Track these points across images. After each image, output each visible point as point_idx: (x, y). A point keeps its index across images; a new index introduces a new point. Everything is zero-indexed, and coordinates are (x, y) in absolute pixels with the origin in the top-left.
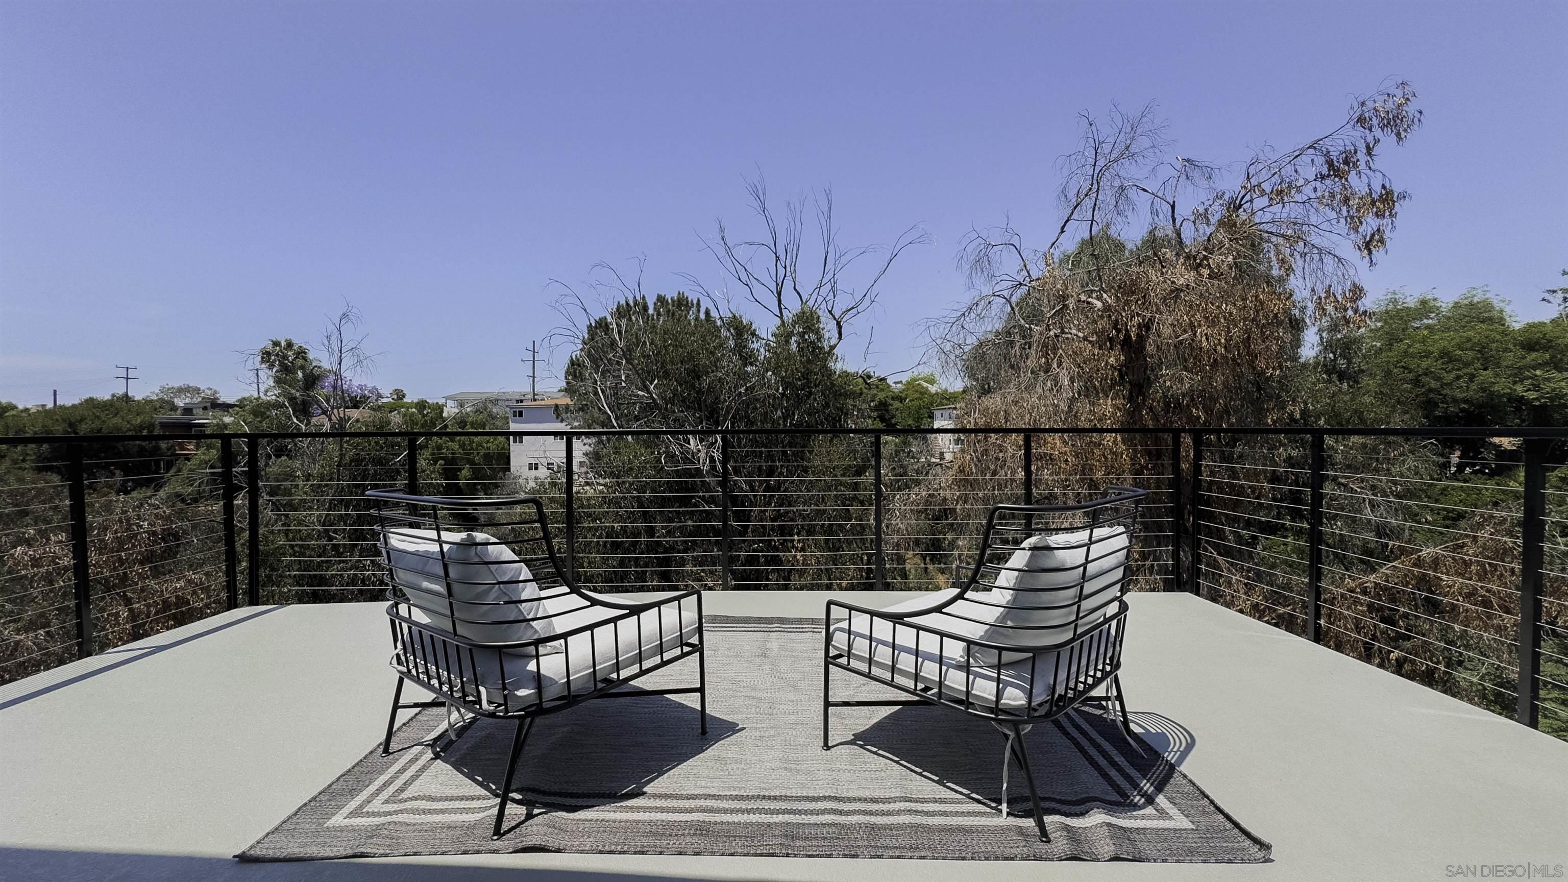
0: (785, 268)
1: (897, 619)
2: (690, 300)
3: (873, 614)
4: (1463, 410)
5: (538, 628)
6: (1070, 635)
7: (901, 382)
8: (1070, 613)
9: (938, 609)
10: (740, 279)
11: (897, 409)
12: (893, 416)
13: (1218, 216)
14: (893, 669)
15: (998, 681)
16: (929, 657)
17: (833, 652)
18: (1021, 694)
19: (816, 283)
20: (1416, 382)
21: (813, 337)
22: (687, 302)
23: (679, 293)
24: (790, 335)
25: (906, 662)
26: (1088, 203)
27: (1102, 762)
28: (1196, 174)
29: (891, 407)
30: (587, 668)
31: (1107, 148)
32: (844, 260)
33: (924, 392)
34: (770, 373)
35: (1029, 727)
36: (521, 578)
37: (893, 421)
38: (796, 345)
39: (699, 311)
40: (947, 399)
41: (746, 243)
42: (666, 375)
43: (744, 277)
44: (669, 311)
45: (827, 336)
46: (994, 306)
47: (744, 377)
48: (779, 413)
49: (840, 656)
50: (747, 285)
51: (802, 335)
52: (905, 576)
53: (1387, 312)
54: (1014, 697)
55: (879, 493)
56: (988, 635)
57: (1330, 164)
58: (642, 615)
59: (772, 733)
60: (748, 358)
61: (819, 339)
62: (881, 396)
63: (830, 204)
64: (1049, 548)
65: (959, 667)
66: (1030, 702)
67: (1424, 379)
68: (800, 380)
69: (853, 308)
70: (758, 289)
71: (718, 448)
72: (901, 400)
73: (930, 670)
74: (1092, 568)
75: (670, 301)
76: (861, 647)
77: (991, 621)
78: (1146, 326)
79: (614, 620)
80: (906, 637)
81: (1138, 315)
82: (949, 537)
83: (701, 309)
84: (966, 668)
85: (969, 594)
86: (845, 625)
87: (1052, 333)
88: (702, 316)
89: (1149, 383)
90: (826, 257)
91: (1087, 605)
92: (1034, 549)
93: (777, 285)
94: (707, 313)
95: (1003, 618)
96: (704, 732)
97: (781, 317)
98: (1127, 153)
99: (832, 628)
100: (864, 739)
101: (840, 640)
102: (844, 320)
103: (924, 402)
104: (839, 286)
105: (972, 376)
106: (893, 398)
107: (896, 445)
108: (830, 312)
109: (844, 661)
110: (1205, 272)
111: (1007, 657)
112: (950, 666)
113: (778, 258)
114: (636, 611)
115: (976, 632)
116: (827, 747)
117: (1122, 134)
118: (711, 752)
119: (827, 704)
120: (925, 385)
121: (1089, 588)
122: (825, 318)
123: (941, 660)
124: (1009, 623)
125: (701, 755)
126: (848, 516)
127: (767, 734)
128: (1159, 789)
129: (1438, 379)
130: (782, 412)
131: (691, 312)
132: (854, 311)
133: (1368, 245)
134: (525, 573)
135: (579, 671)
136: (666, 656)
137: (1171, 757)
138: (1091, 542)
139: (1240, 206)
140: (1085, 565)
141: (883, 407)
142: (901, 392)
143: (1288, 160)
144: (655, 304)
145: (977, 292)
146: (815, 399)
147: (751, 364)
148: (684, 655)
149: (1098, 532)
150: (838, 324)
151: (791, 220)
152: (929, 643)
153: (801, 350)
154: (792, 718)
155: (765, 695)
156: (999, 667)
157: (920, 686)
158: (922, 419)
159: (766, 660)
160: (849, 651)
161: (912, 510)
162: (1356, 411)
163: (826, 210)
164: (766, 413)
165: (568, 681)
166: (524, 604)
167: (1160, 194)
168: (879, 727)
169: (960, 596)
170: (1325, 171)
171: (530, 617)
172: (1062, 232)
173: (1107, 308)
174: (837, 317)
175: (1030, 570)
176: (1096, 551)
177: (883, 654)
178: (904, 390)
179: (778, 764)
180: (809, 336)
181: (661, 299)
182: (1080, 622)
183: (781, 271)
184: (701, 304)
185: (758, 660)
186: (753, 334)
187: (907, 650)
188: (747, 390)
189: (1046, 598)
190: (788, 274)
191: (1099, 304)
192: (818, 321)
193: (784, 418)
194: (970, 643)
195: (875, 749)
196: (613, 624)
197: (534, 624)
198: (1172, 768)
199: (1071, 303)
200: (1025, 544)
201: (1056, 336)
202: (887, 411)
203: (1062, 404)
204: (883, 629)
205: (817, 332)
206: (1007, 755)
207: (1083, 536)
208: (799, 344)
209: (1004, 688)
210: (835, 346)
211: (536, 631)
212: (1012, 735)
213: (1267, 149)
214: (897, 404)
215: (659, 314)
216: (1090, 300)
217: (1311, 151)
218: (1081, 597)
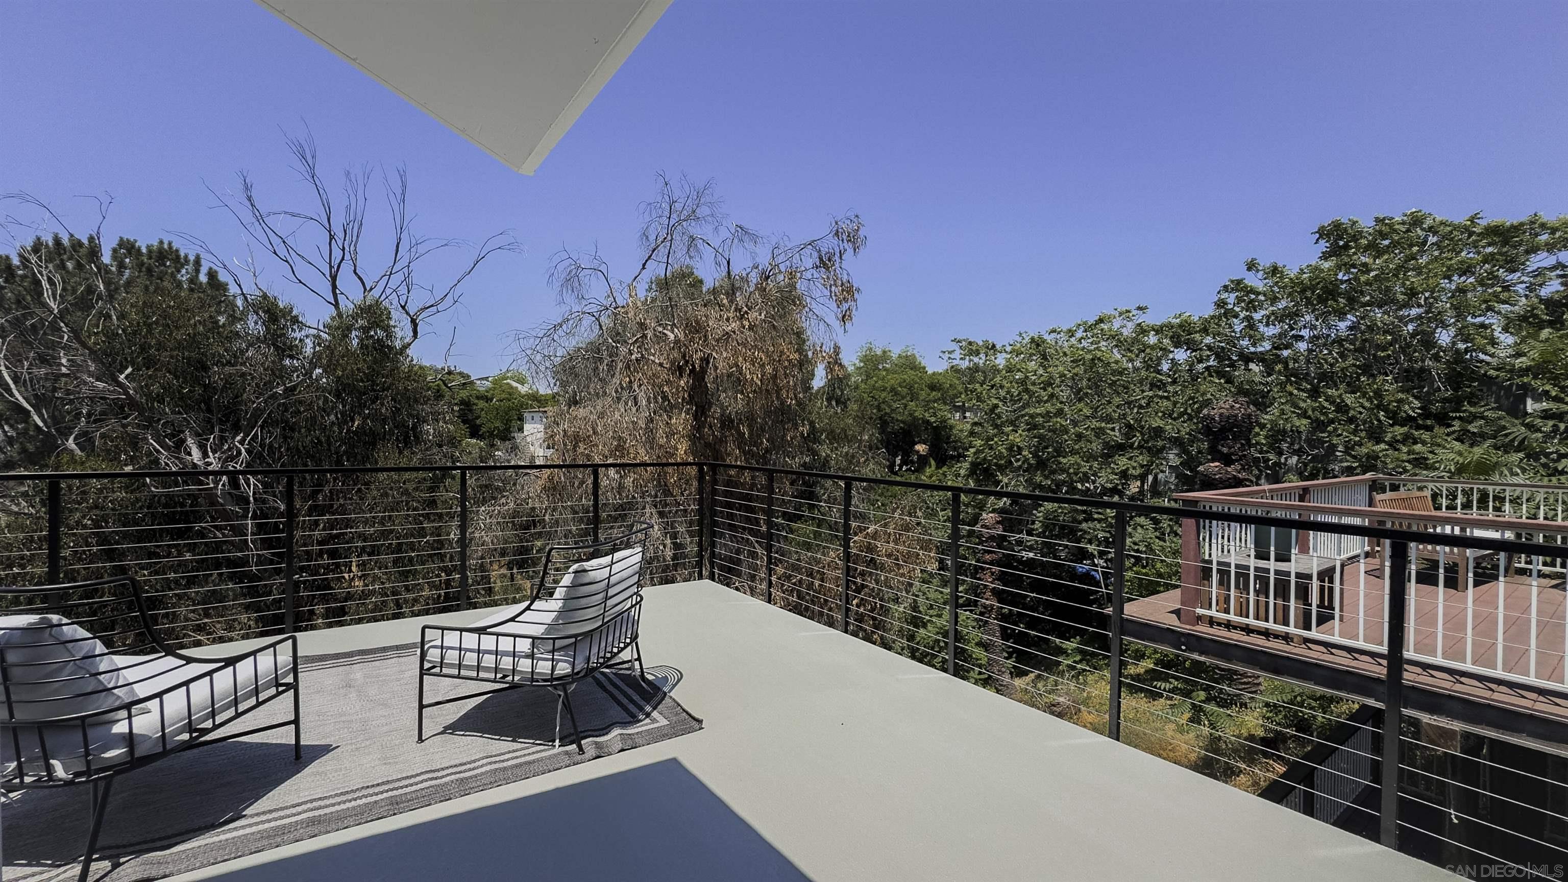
0: (343, 249)
1: (481, 631)
2: (182, 255)
3: (462, 630)
4: (901, 428)
5: (120, 694)
6: (600, 623)
7: (486, 379)
8: (600, 610)
9: (512, 619)
10: (275, 253)
11: (482, 410)
12: (478, 417)
13: (755, 281)
14: (478, 668)
15: (553, 660)
16: (506, 654)
17: (427, 665)
18: (568, 665)
19: (384, 269)
20: (879, 408)
21: (380, 333)
22: (178, 257)
23: (161, 242)
24: (349, 329)
25: (489, 661)
26: (663, 250)
27: (625, 701)
28: (746, 238)
29: (475, 407)
30: (185, 719)
31: (678, 206)
32: (421, 249)
33: (511, 392)
34: (319, 371)
35: (573, 686)
36: (97, 653)
37: (478, 422)
38: (357, 340)
39: (197, 271)
40: (538, 400)
41: (286, 213)
42: (149, 363)
43: (282, 251)
44: (143, 264)
45: (399, 334)
46: (584, 322)
47: (280, 373)
48: (332, 417)
49: (434, 667)
50: (286, 261)
51: (365, 330)
52: (490, 591)
53: (866, 356)
54: (563, 668)
55: (463, 507)
56: (547, 631)
57: (821, 259)
58: (238, 665)
59: (368, 743)
60: (288, 349)
61: (389, 336)
62: (464, 394)
63: (404, 186)
64: (585, 571)
65: (527, 657)
66: (573, 669)
67: (883, 406)
68: (362, 381)
69: (432, 306)
70: (302, 269)
71: (242, 463)
72: (488, 399)
73: (506, 663)
74: (613, 580)
75: (144, 250)
76: (452, 657)
77: (549, 622)
78: (706, 360)
79: (210, 673)
80: (488, 642)
81: (701, 351)
82: (539, 543)
83: (202, 268)
84: (532, 656)
85: (537, 605)
86: (439, 643)
87: (633, 357)
88: (203, 278)
89: (710, 405)
90: (398, 244)
91: (610, 603)
92: (576, 572)
93: (331, 267)
94: (212, 275)
95: (557, 619)
96: (298, 756)
97: (336, 305)
98: (693, 216)
99: (426, 647)
100: (452, 728)
101: (434, 655)
102: (420, 318)
103: (513, 403)
104: (415, 278)
105: (564, 385)
106: (478, 398)
107: (481, 449)
108: (403, 307)
109: (437, 670)
110: (746, 323)
111: (559, 644)
112: (520, 657)
113: (332, 237)
114: (231, 662)
115: (538, 631)
116: (420, 740)
117: (690, 200)
118: (308, 770)
119: (421, 707)
120: (515, 384)
121: (611, 592)
122: (397, 315)
123: (514, 654)
124: (561, 622)
125: (299, 775)
126: (422, 533)
127: (363, 745)
128: (654, 708)
129: (890, 406)
130: (336, 416)
131: (184, 271)
132: (434, 309)
133: (844, 316)
134: (100, 648)
135: (173, 725)
136: (262, 697)
137: (666, 689)
138: (613, 563)
139: (769, 277)
140: (609, 578)
141: (466, 405)
142: (487, 392)
143: (797, 250)
144: (115, 251)
145: (568, 308)
146: (382, 404)
147: (292, 357)
148: (279, 694)
149: (618, 555)
150: (414, 322)
151: (350, 192)
152: (506, 644)
153: (362, 346)
154: (385, 729)
155: (356, 717)
156: (553, 651)
157: (499, 676)
158: (511, 421)
159: (352, 689)
160: (442, 662)
161: (498, 523)
162: (842, 429)
163: (399, 192)
164: (314, 418)
165: (164, 735)
166: (103, 676)
167: (720, 250)
168: (466, 716)
169: (528, 608)
170: (818, 263)
171: (110, 686)
172: (644, 268)
173: (677, 341)
174: (412, 314)
175: (574, 585)
176: (616, 568)
177: (471, 659)
178: (490, 389)
179: (377, 762)
180: (376, 333)
181: (127, 247)
182: (606, 614)
183: (337, 254)
184: (203, 262)
185: (342, 691)
186: (295, 320)
187: (489, 652)
188: (286, 390)
189: (584, 602)
190: (347, 257)
191: (672, 337)
192: (389, 318)
193: (339, 424)
194: (534, 638)
195: (462, 733)
196: (208, 678)
197: (115, 691)
198: (665, 694)
199: (650, 334)
200: (571, 570)
201: (637, 360)
202: (471, 410)
203: (640, 422)
204: (470, 640)
205: (387, 329)
206: (559, 707)
207: (606, 560)
208: (362, 340)
209: (557, 664)
210: (409, 345)
211: (119, 697)
212: (562, 693)
213: (785, 238)
214: (482, 404)
215: (121, 266)
216: (665, 331)
217: (810, 247)
218: (607, 598)
